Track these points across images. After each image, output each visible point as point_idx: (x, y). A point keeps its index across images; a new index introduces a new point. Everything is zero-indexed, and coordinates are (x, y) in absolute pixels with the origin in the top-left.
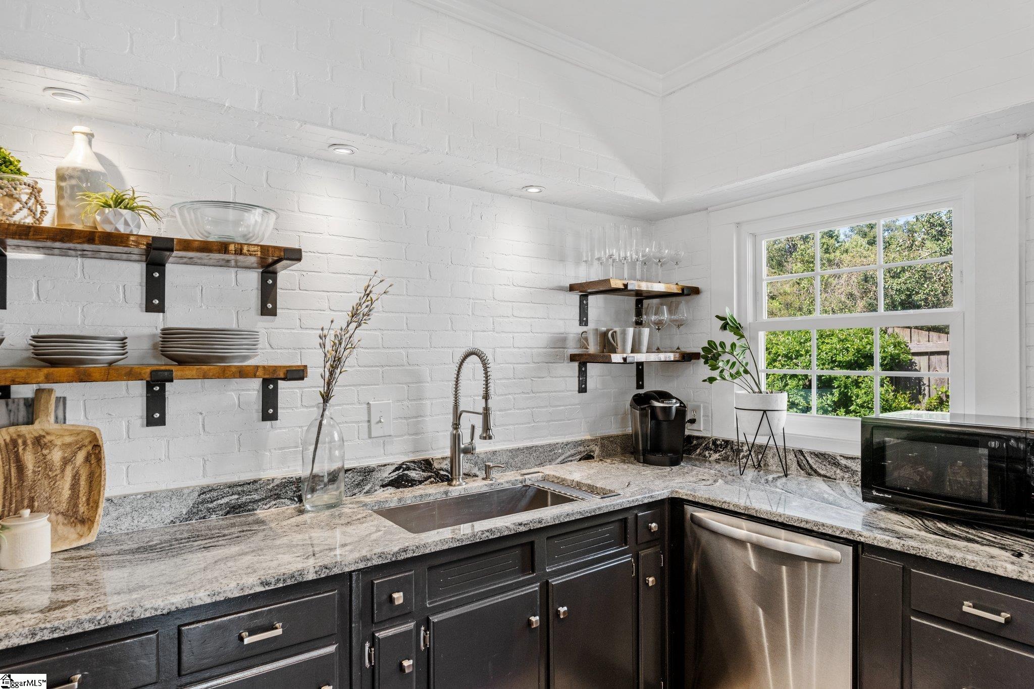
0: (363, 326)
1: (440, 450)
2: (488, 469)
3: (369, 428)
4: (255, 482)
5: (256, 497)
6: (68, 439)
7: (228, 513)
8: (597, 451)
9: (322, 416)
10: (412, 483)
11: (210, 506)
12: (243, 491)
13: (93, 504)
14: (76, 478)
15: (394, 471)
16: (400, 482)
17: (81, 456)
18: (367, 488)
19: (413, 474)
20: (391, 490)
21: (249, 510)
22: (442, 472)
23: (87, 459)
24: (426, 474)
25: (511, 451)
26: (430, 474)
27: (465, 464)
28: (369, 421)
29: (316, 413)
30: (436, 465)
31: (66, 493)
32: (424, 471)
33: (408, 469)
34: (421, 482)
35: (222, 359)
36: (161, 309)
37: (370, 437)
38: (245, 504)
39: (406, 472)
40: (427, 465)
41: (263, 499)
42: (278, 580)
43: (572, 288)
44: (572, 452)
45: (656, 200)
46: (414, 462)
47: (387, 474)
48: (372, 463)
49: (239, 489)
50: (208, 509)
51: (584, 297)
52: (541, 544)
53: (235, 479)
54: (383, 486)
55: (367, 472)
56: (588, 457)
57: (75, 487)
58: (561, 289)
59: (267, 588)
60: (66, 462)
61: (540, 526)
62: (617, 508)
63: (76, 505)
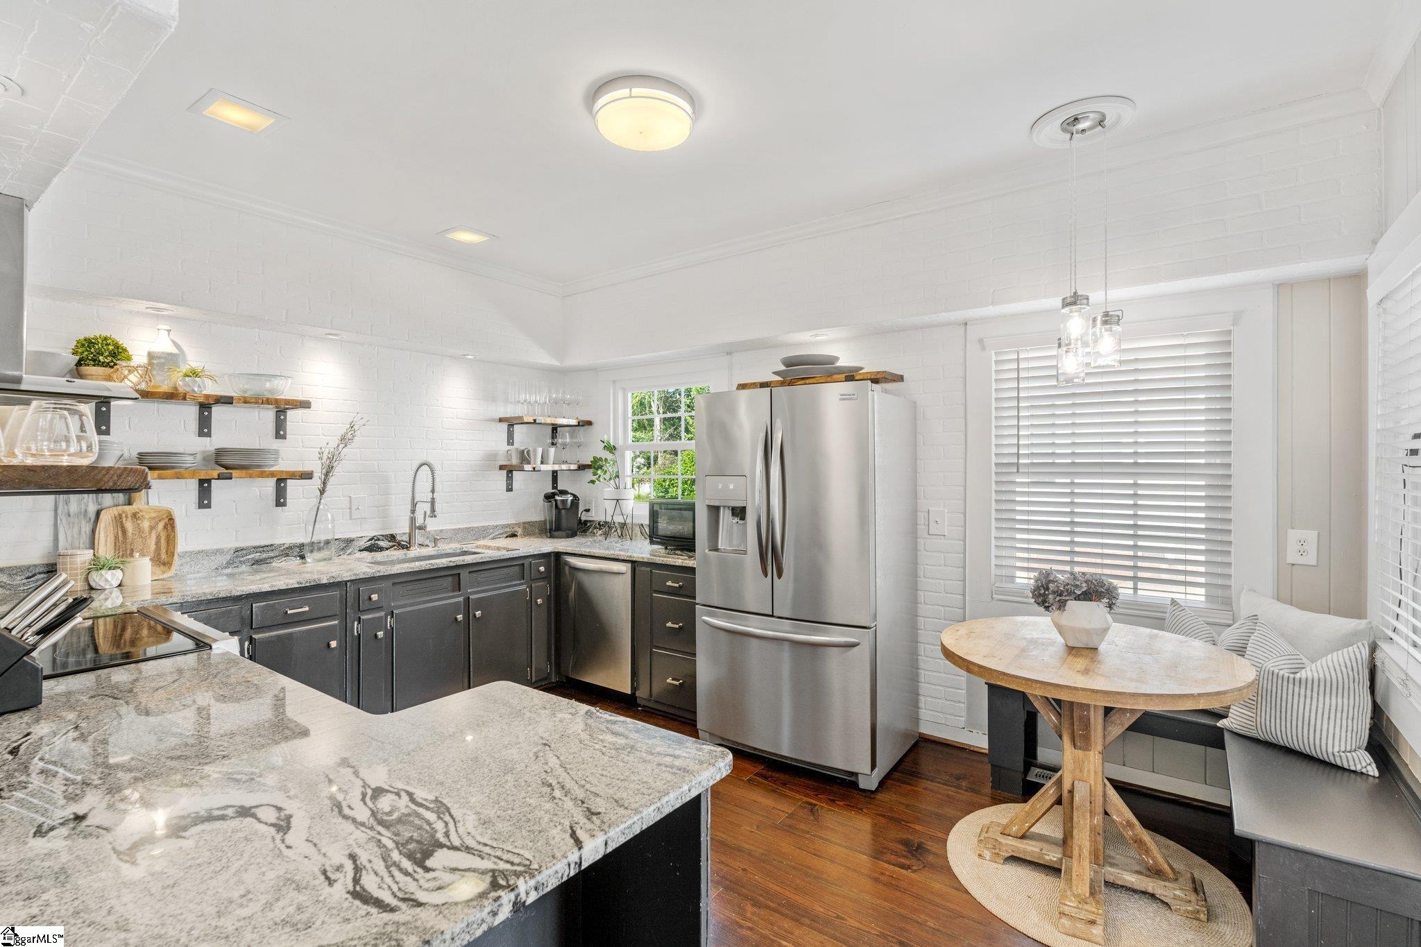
0: (349, 446)
1: (401, 529)
2: (435, 541)
3: (351, 512)
4: (272, 545)
5: (272, 554)
6: (153, 515)
7: (253, 564)
8: (520, 531)
9: (319, 503)
10: (381, 549)
11: (242, 559)
12: (264, 551)
13: (171, 553)
14: (158, 538)
15: (368, 541)
16: (373, 548)
17: (161, 525)
18: (349, 551)
19: (382, 544)
20: (365, 554)
21: (268, 563)
22: (403, 543)
23: (165, 527)
24: (391, 544)
25: (453, 530)
26: (394, 544)
27: (419, 537)
28: (350, 508)
29: (316, 501)
30: (398, 538)
31: (153, 547)
32: (389, 541)
33: (378, 540)
34: (387, 549)
35: (259, 466)
36: (209, 435)
37: (351, 518)
38: (266, 559)
39: (377, 542)
40: (392, 537)
41: (279, 556)
42: (307, 582)
43: (501, 420)
44: (501, 532)
45: (559, 364)
46: (383, 536)
47: (363, 543)
48: (353, 536)
49: (261, 549)
50: (240, 562)
51: (511, 426)
52: (464, 575)
53: (258, 544)
54: (360, 551)
55: (349, 542)
56: (514, 535)
57: (158, 542)
58: (493, 420)
59: (301, 586)
60: (152, 528)
61: (463, 563)
62: (515, 556)
63: (159, 554)
